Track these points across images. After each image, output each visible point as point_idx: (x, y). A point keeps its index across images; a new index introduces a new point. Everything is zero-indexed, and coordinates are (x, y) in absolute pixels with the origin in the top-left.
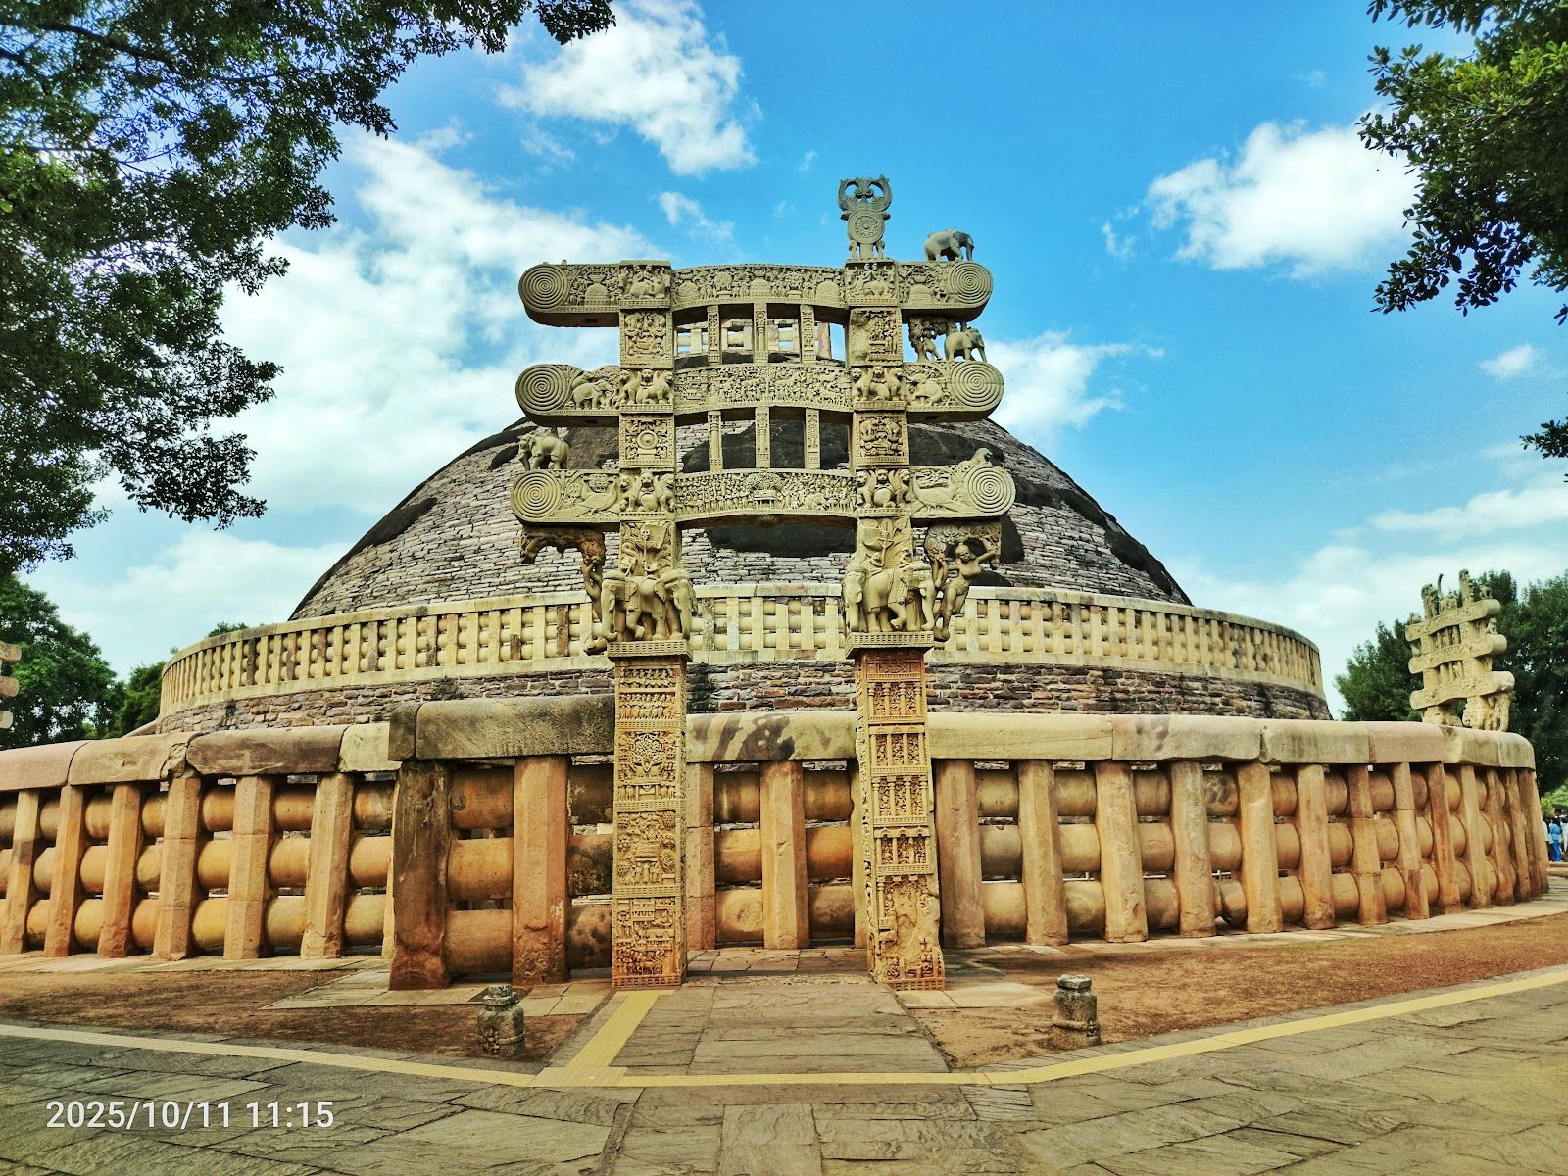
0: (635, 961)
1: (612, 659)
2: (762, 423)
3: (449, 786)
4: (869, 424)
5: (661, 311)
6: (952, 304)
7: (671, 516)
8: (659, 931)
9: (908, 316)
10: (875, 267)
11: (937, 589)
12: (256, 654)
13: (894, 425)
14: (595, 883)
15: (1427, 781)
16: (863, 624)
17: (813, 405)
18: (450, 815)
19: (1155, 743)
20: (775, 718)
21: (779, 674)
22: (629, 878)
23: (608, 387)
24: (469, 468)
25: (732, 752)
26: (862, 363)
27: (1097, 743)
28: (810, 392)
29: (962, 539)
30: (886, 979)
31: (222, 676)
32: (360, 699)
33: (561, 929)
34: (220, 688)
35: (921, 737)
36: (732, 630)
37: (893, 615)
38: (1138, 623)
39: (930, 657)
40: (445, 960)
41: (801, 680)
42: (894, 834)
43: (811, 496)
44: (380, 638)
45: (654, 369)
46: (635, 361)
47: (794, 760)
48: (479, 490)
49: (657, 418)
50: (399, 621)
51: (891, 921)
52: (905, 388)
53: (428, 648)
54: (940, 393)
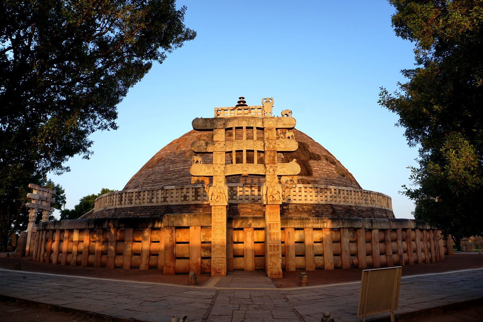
0: (216, 271)
2: (244, 153)
3: (176, 232)
4: (268, 154)
5: (223, 129)
6: (287, 127)
7: (224, 174)
8: (221, 265)
9: (277, 129)
10: (270, 118)
11: (283, 191)
12: (122, 197)
13: (274, 154)
14: (207, 254)
15: (406, 233)
16: (266, 199)
17: (256, 149)
22: (215, 253)
23: (211, 146)
25: (237, 226)
26: (267, 140)
28: (255, 146)
29: (289, 180)
30: (270, 276)
31: (113, 202)
32: (148, 209)
33: (200, 264)
34: (113, 205)
35: (278, 224)
36: (238, 195)
37: (273, 197)
40: (175, 270)
42: (272, 245)
43: (255, 170)
44: (152, 194)
45: (221, 142)
46: (217, 140)
47: (252, 228)
49: (221, 152)
50: (157, 190)
51: (271, 264)
52: (276, 146)
53: (164, 197)
54: (284, 147)
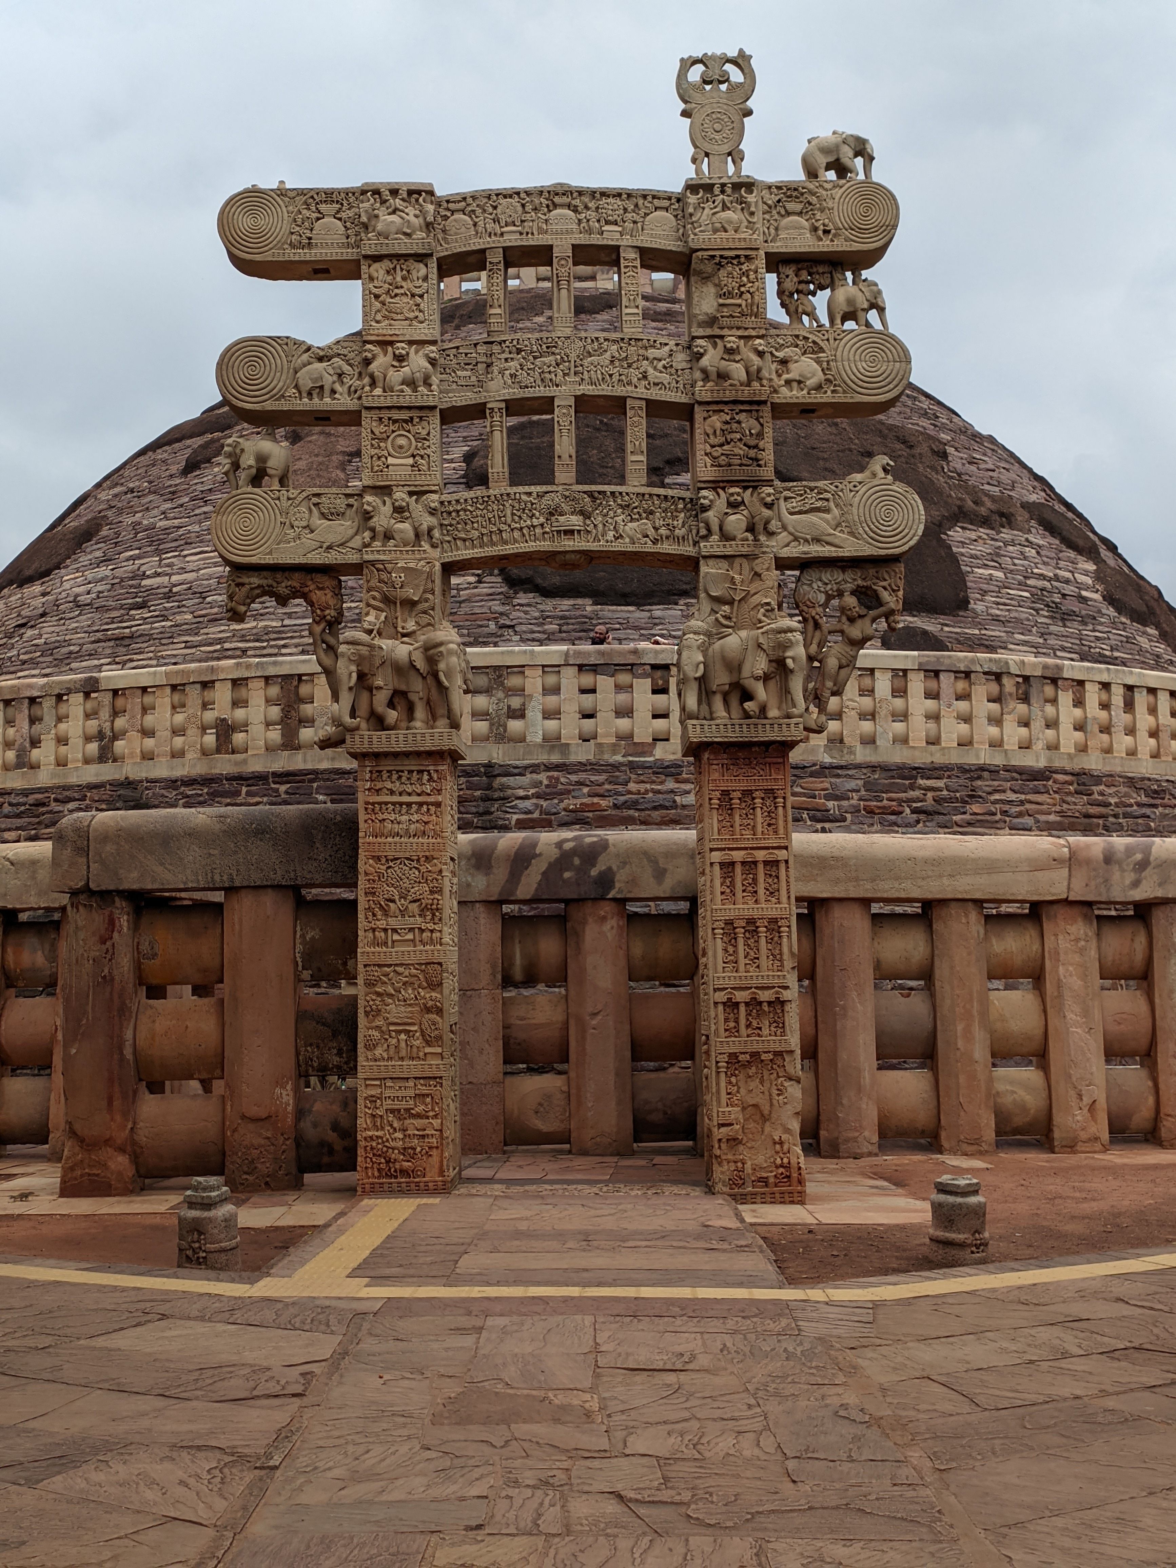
0: (388, 1162)
1: (354, 756)
2: (564, 418)
3: (136, 927)
4: (716, 421)
5: (421, 258)
6: (839, 245)
7: (435, 553)
8: (420, 1123)
9: (775, 262)
10: (729, 190)
11: (811, 658)
13: (753, 422)
14: (336, 1060)
16: (704, 707)
17: (637, 392)
18: (138, 967)
19: (1130, 877)
20: (588, 840)
21: (602, 778)
22: (379, 1051)
23: (346, 368)
24: (154, 471)
25: (528, 886)
26: (709, 332)
27: (1043, 877)
28: (634, 374)
29: (849, 586)
30: (726, 1189)
33: (290, 1120)
35: (782, 866)
36: (534, 713)
37: (747, 696)
38: (1129, 706)
39: (795, 756)
40: (136, 1159)
41: (632, 786)
42: (741, 996)
43: (634, 525)
44: (33, 721)
45: (411, 343)
46: (382, 329)
47: (614, 900)
48: (169, 505)
49: (415, 414)
50: (59, 697)
51: (735, 1113)
52: (770, 369)
53: (100, 735)
54: (820, 376)
